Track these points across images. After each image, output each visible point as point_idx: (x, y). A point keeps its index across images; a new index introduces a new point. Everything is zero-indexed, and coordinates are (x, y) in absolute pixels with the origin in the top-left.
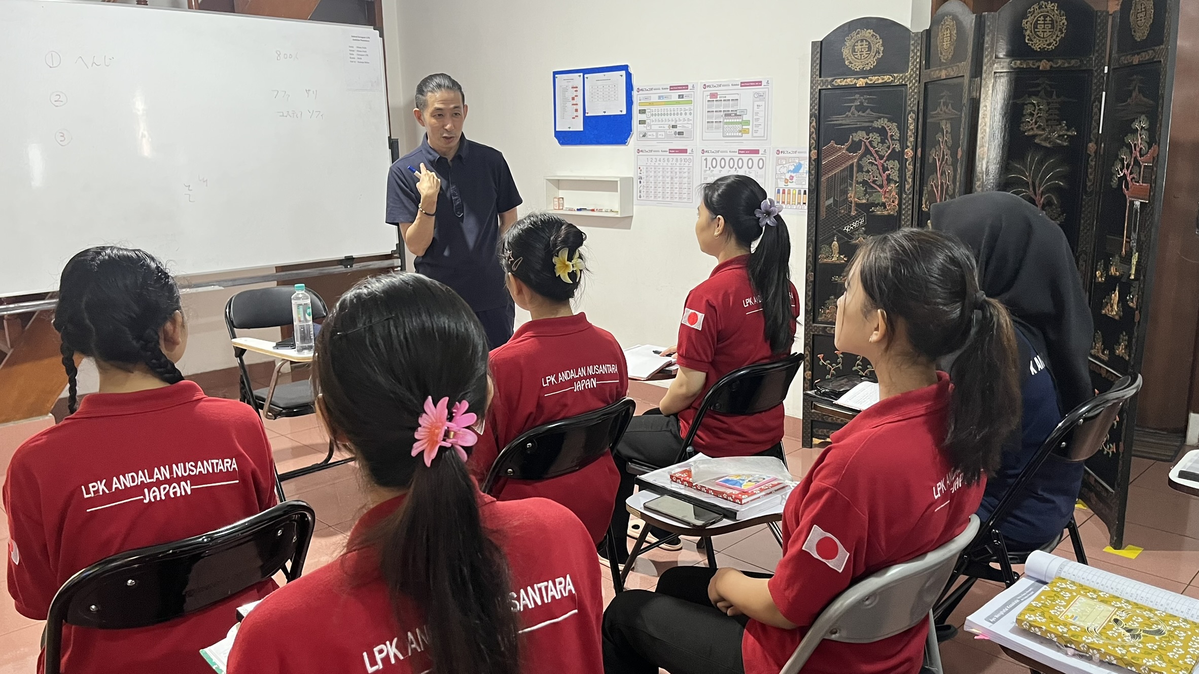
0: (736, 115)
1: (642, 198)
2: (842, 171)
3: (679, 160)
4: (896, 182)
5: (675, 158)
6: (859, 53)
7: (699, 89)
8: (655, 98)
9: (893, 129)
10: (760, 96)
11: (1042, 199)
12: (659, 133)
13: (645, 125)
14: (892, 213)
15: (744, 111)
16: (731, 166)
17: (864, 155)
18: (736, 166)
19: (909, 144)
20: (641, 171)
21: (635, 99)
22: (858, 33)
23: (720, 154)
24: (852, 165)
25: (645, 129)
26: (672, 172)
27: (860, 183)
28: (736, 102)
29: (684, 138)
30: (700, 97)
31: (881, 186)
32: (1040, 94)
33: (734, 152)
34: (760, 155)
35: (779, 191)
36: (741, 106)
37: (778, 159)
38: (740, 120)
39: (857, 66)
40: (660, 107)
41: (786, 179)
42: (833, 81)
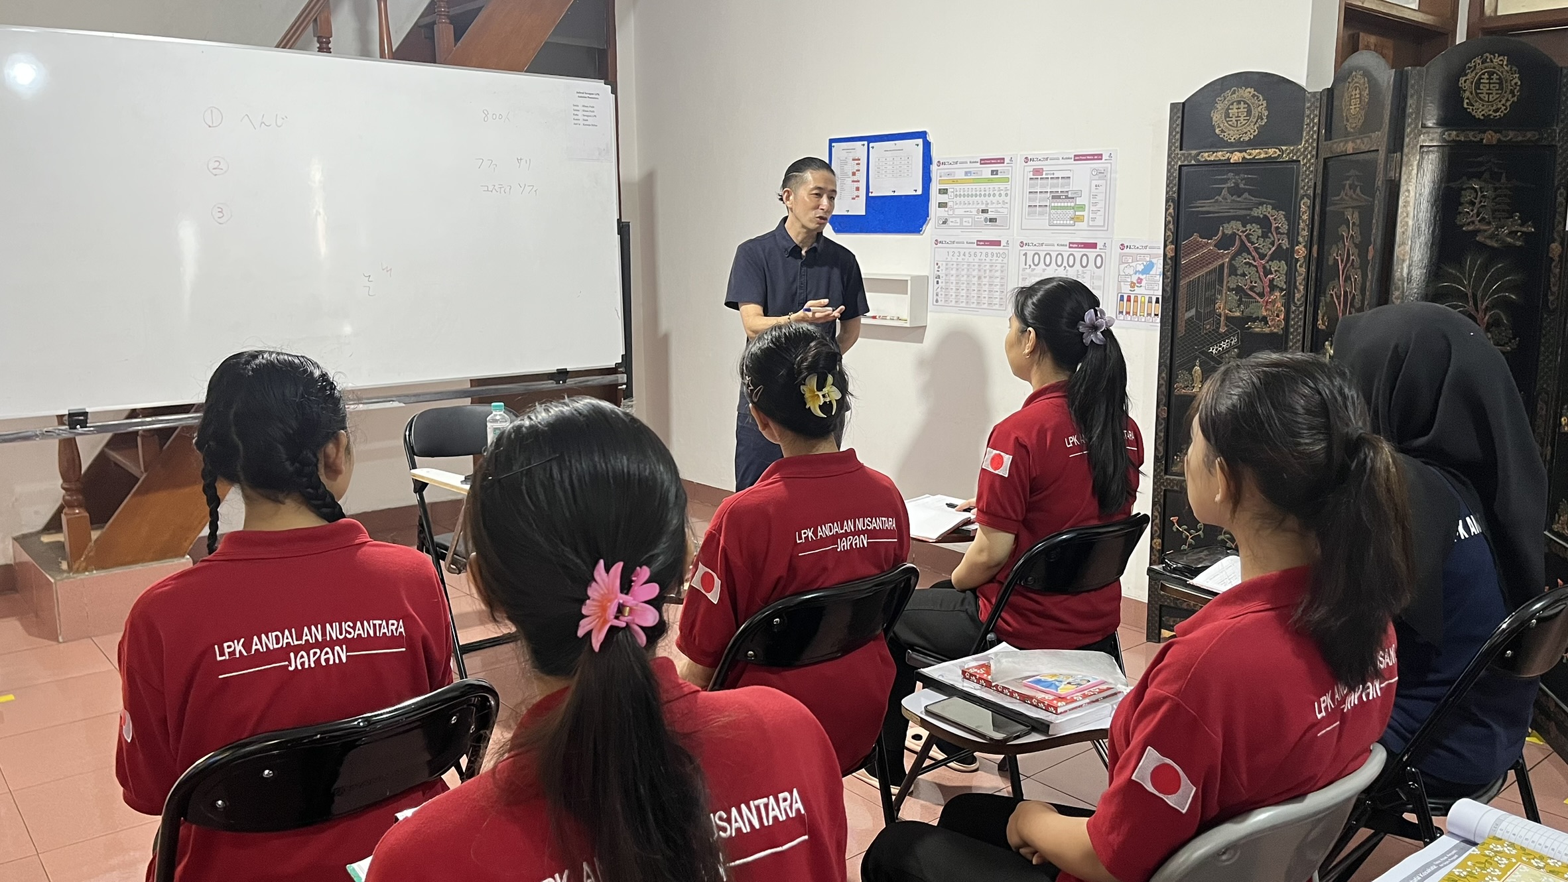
0: (1067, 197)
1: (939, 303)
2: (1210, 272)
3: (990, 255)
4: (1282, 290)
5: (984, 252)
6: (1234, 119)
7: (1020, 161)
8: (960, 175)
9: (1279, 220)
10: (1101, 174)
11: (1487, 317)
12: (964, 219)
13: (946, 209)
14: (1275, 330)
15: (1079, 193)
16: (1059, 264)
17: (1238, 253)
18: (1065, 264)
19: (1301, 239)
20: (939, 267)
21: (934, 175)
22: (1234, 93)
23: (1044, 247)
24: (1223, 264)
25: (946, 215)
26: (979, 270)
27: (1233, 289)
28: (1066, 181)
29: (997, 226)
30: (1019, 173)
31: (1261, 295)
32: (1484, 176)
33: (1063, 245)
34: (1098, 250)
35: (1122, 297)
36: (1073, 186)
37: (1122, 256)
38: (1073, 204)
39: (1232, 136)
40: (966, 186)
41: (1132, 282)
42: (1198, 154)
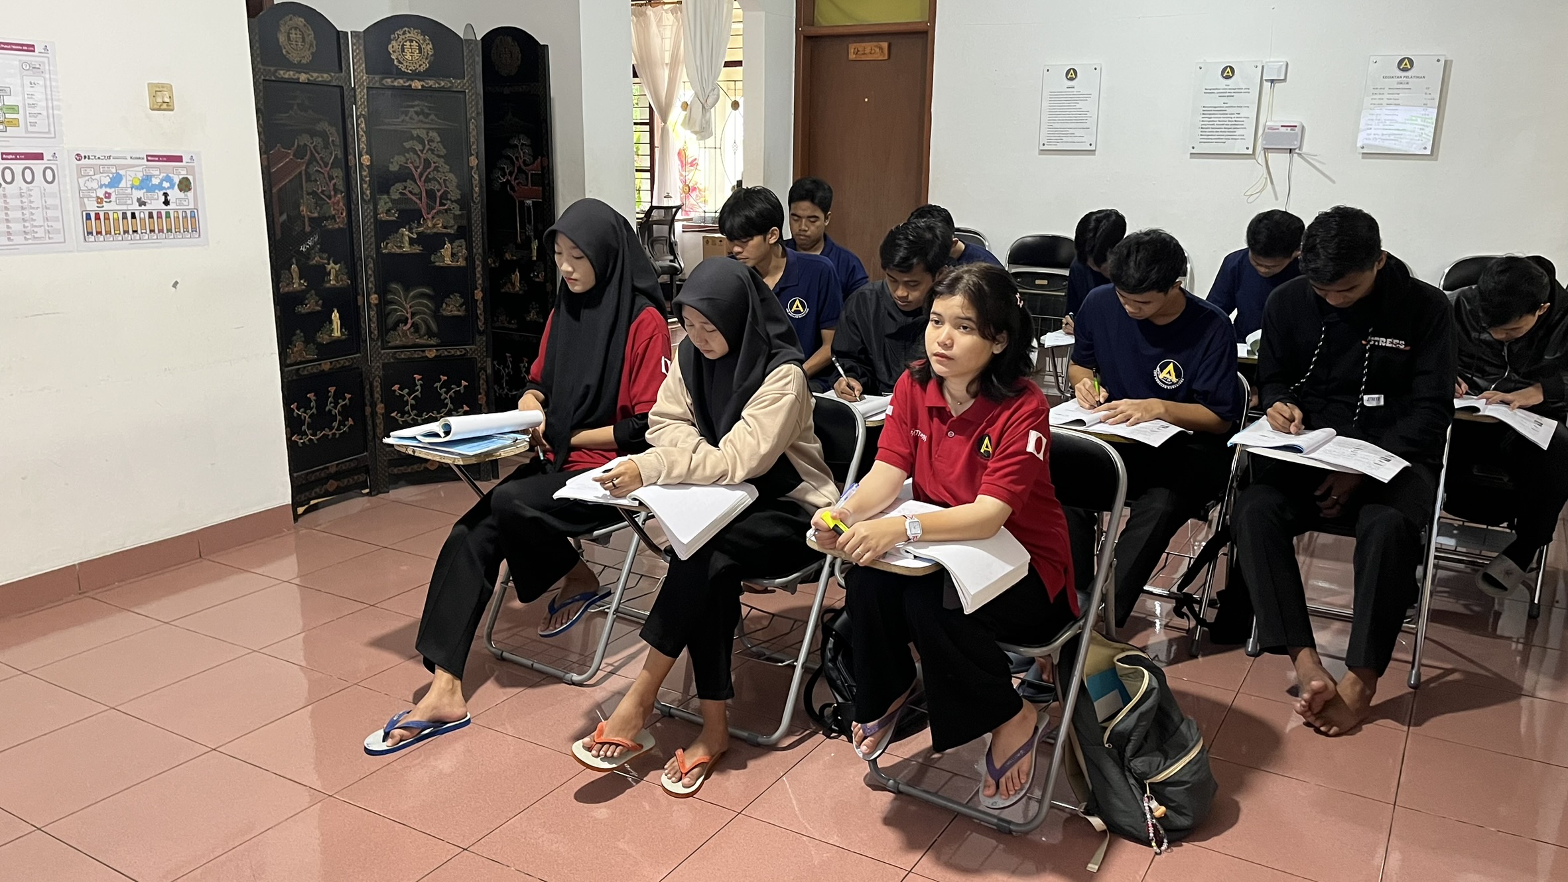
10: (34, 69)
15: (6, 91)
22: (289, 18)
24: (300, 173)
31: (329, 197)
34: (45, 161)
35: (88, 217)
37: (79, 168)
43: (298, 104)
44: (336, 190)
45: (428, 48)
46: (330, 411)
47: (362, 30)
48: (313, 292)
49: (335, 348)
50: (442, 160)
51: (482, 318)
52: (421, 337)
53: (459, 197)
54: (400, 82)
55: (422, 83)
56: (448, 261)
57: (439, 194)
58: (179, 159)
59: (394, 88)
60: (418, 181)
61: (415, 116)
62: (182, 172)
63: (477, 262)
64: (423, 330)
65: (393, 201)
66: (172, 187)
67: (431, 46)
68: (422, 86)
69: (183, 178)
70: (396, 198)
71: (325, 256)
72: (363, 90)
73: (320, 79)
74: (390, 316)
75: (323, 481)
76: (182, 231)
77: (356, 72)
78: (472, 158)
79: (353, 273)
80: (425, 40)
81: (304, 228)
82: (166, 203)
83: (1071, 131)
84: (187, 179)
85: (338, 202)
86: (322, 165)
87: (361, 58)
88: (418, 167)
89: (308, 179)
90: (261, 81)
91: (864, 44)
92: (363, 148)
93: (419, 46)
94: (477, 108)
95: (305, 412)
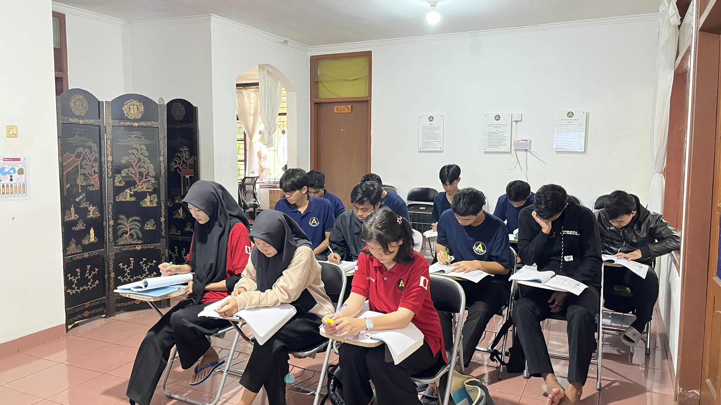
4: (98, 173)
22: (77, 96)
24: (78, 165)
31: (91, 176)
43: (78, 134)
44: (95, 173)
45: (142, 108)
46: (87, 277)
47: (110, 101)
48: (81, 220)
49: (91, 247)
50: (147, 158)
51: (164, 230)
52: (134, 240)
53: (154, 175)
54: (128, 123)
55: (138, 124)
56: (148, 204)
57: (145, 174)
58: (19, 160)
59: (124, 126)
60: (135, 167)
61: (134, 139)
62: (20, 166)
63: (162, 204)
64: (135, 237)
65: (122, 177)
66: (15, 172)
67: (143, 107)
68: (138, 125)
69: (20, 168)
70: (124, 176)
71: (88, 203)
72: (110, 127)
73: (89, 122)
74: (119, 231)
75: (82, 312)
76: (18, 193)
77: (107, 119)
78: (161, 157)
79: (101, 210)
80: (140, 105)
81: (78, 190)
82: (11, 180)
83: (432, 143)
84: (22, 169)
85: (96, 178)
86: (89, 161)
87: (109, 113)
88: (135, 162)
89: (81, 167)
90: (61, 123)
91: (341, 106)
92: (109, 153)
93: (138, 109)
94: (164, 135)
95: (74, 278)
